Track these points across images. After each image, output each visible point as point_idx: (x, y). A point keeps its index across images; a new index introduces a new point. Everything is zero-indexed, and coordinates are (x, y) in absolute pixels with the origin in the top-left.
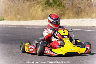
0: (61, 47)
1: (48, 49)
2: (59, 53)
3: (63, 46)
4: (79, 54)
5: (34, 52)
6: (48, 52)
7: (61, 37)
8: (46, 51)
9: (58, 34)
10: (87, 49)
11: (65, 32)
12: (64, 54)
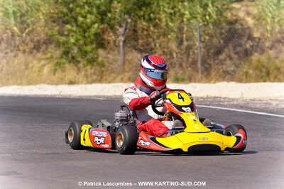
0: (177, 133)
1: (147, 137)
2: (174, 147)
3: (182, 130)
4: (222, 149)
5: (106, 146)
6: (146, 143)
7: (176, 110)
8: (142, 142)
9: (167, 103)
10: (239, 138)
11: (183, 99)
12: (185, 150)
